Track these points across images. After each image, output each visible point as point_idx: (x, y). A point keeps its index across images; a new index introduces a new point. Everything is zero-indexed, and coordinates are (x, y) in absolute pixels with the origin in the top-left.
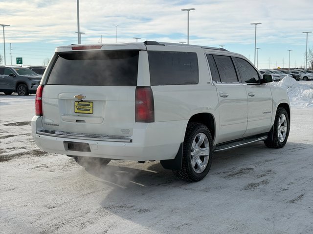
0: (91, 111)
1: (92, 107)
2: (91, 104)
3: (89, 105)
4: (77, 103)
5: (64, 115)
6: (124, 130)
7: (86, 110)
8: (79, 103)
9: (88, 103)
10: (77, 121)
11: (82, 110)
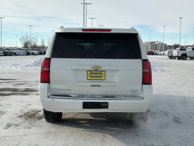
0: (103, 78)
1: (104, 75)
2: (103, 73)
3: (102, 73)
4: (89, 73)
5: (78, 82)
6: (134, 91)
7: (99, 77)
8: (92, 72)
9: (101, 72)
10: (92, 86)
11: (95, 77)
